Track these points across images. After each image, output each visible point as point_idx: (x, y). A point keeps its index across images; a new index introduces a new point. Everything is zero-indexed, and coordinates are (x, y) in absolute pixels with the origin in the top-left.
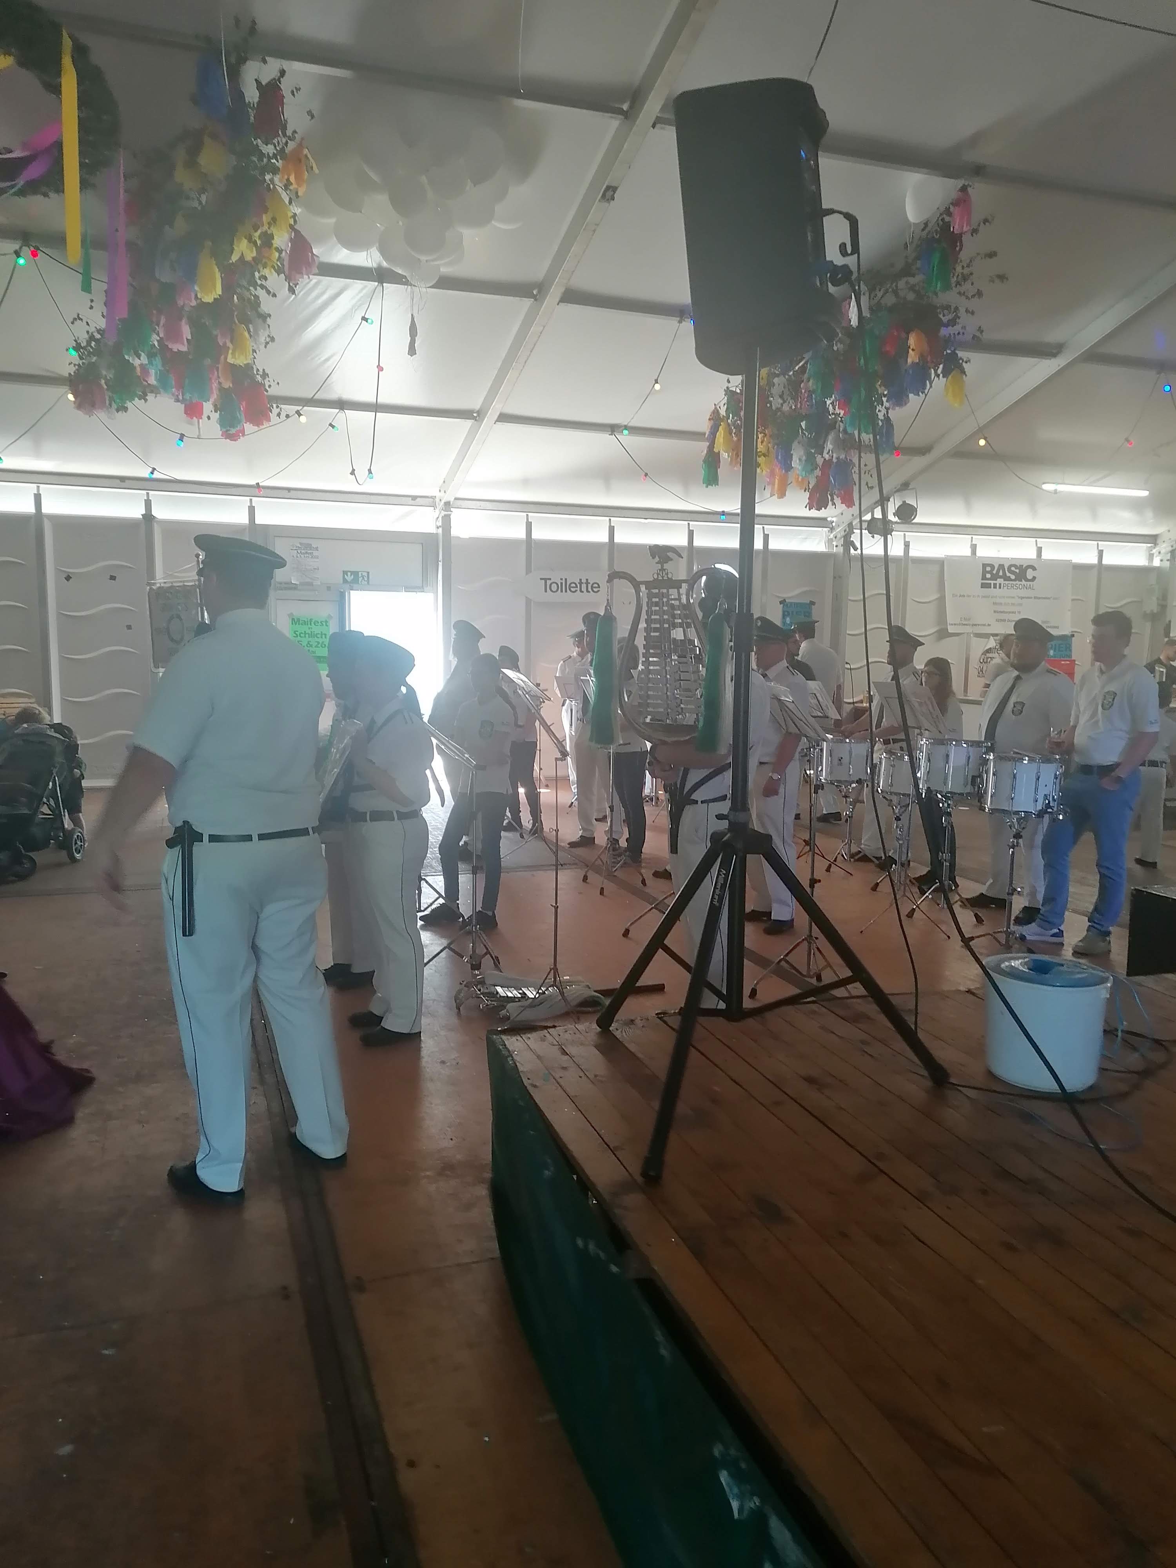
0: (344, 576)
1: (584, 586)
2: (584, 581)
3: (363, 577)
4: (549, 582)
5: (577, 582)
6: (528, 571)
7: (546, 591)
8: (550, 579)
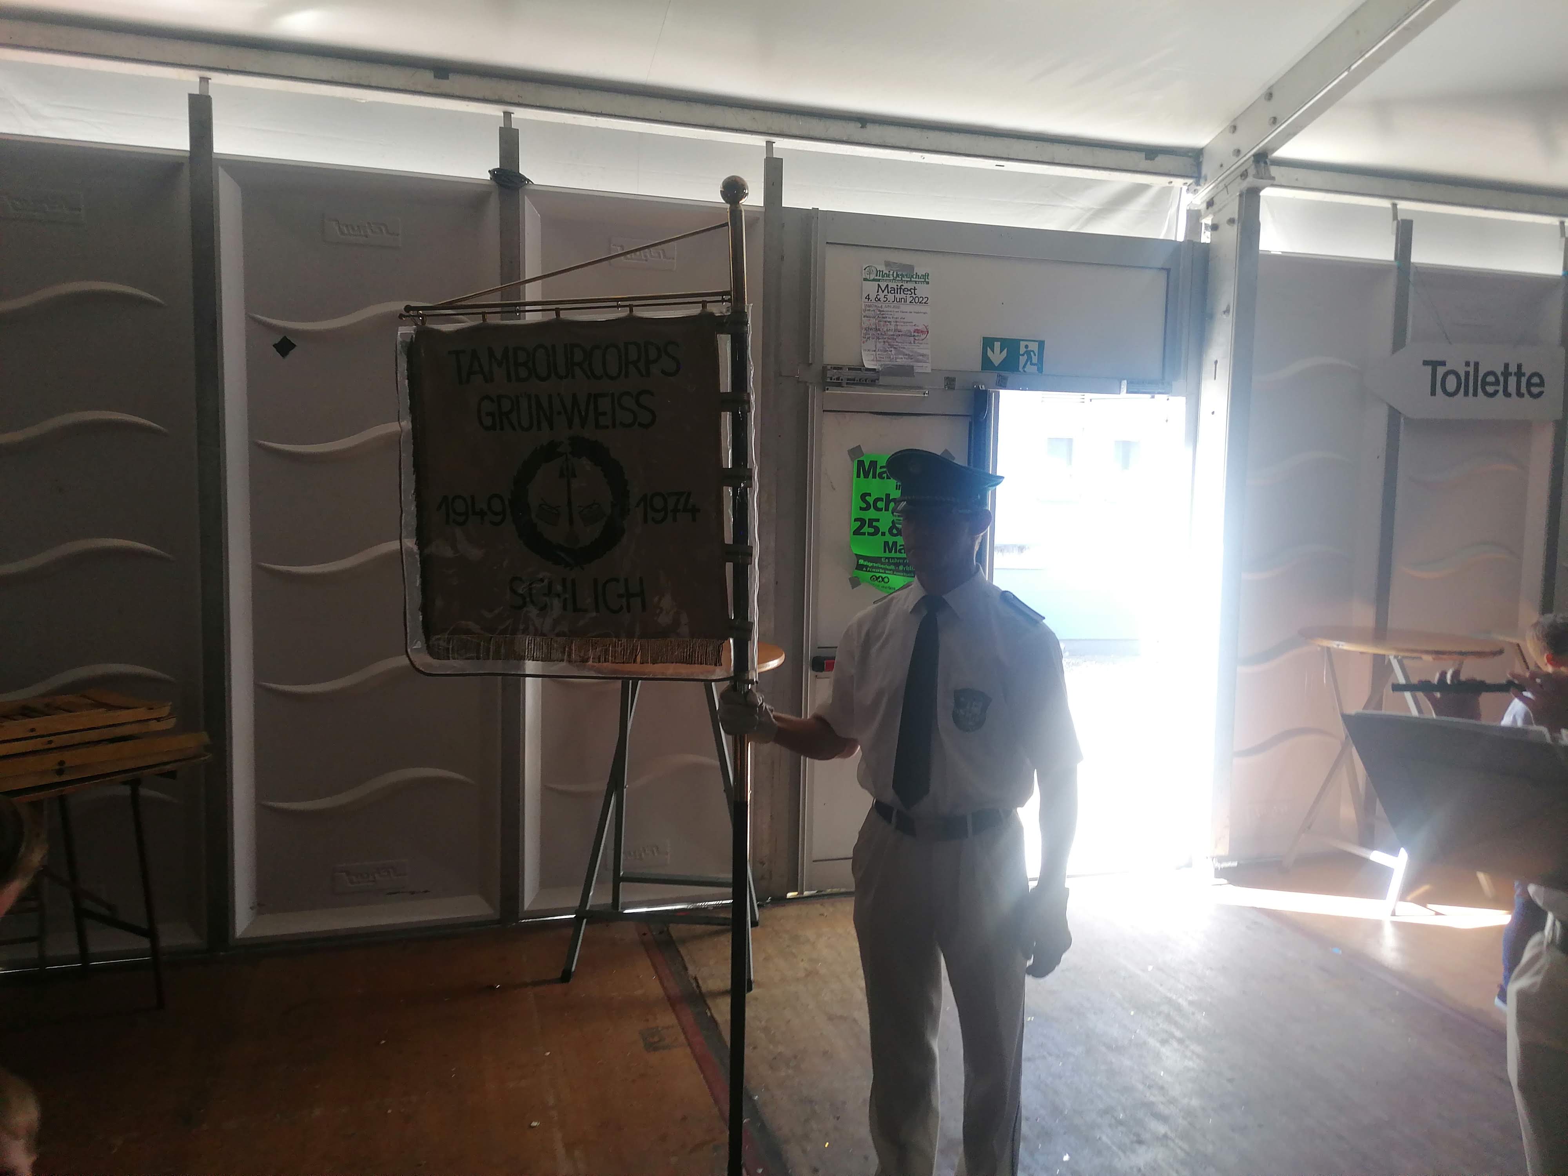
0: (985, 353)
1: (1512, 380)
2: (1513, 369)
3: (1028, 353)
4: (1441, 371)
5: (1499, 370)
6: (1399, 342)
7: (1433, 393)
8: (1443, 363)
